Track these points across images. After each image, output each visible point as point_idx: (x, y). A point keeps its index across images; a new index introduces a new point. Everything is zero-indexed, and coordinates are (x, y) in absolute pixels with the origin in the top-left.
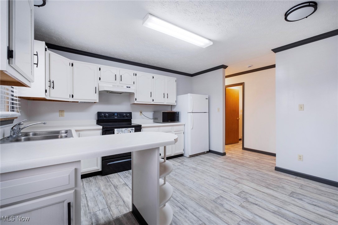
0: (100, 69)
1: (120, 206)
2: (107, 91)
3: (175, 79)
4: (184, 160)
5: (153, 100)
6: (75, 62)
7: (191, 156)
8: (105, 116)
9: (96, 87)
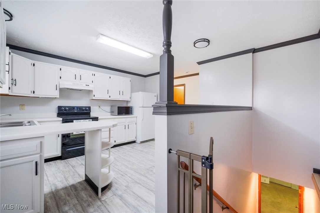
0: (61, 69)
1: (75, 178)
2: (68, 89)
3: (130, 79)
4: (135, 145)
5: (110, 97)
6: (36, 63)
7: (142, 142)
8: (65, 110)
9: (56, 85)
